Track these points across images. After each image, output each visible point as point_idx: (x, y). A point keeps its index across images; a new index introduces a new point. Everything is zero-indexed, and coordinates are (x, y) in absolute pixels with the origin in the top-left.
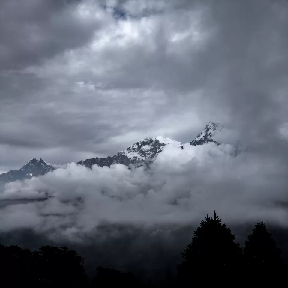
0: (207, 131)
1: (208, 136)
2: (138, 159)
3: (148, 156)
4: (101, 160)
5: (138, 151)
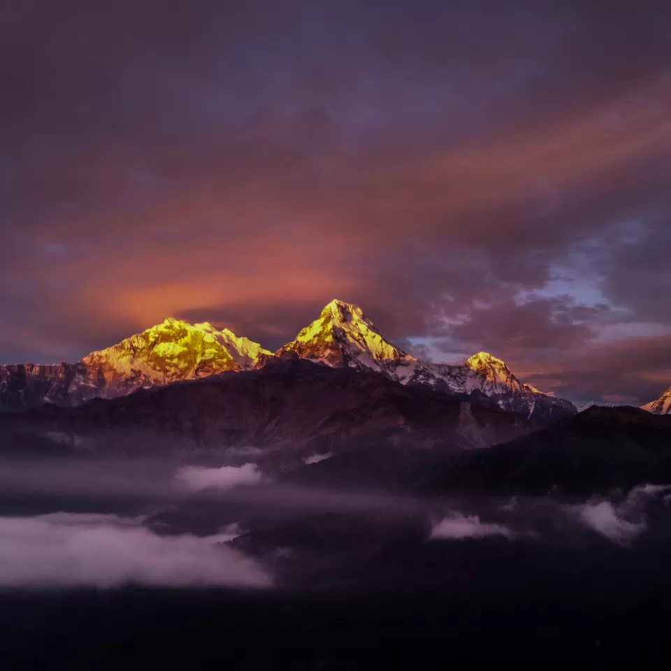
0: (324, 324)
3: (173, 370)
5: (147, 357)
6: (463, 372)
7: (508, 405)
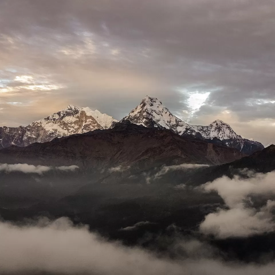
0: (143, 107)
1: (144, 112)
2: (59, 132)
3: (72, 129)
4: (10, 130)
5: (59, 123)
6: (209, 129)
7: (230, 145)
